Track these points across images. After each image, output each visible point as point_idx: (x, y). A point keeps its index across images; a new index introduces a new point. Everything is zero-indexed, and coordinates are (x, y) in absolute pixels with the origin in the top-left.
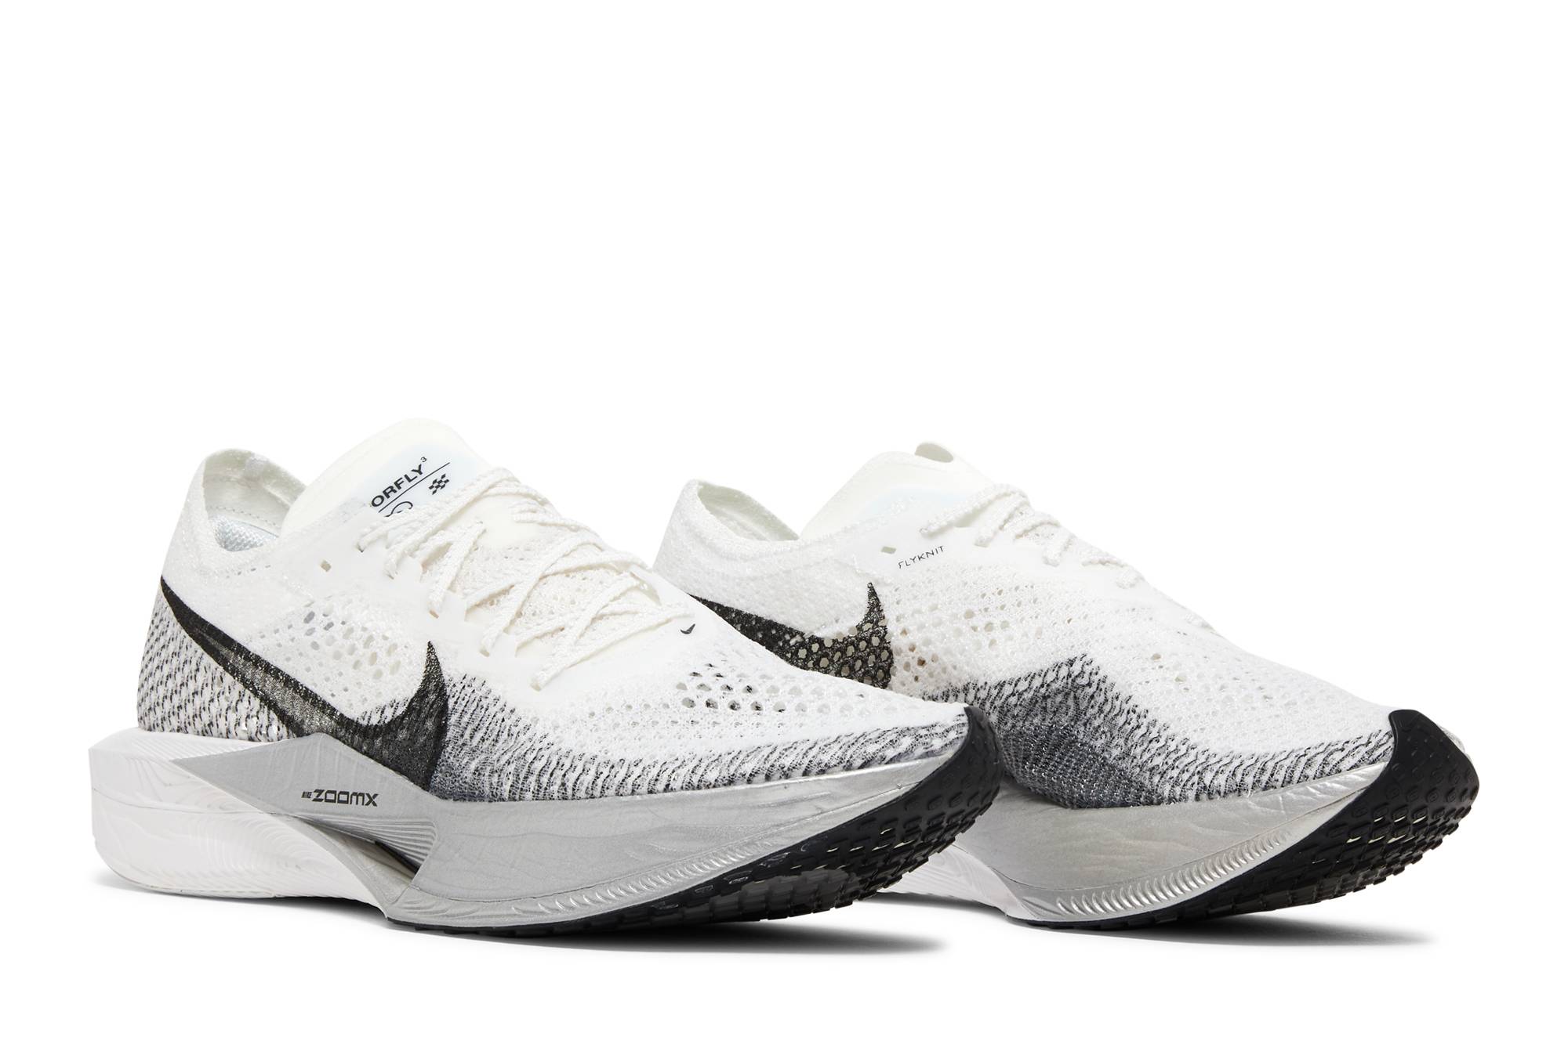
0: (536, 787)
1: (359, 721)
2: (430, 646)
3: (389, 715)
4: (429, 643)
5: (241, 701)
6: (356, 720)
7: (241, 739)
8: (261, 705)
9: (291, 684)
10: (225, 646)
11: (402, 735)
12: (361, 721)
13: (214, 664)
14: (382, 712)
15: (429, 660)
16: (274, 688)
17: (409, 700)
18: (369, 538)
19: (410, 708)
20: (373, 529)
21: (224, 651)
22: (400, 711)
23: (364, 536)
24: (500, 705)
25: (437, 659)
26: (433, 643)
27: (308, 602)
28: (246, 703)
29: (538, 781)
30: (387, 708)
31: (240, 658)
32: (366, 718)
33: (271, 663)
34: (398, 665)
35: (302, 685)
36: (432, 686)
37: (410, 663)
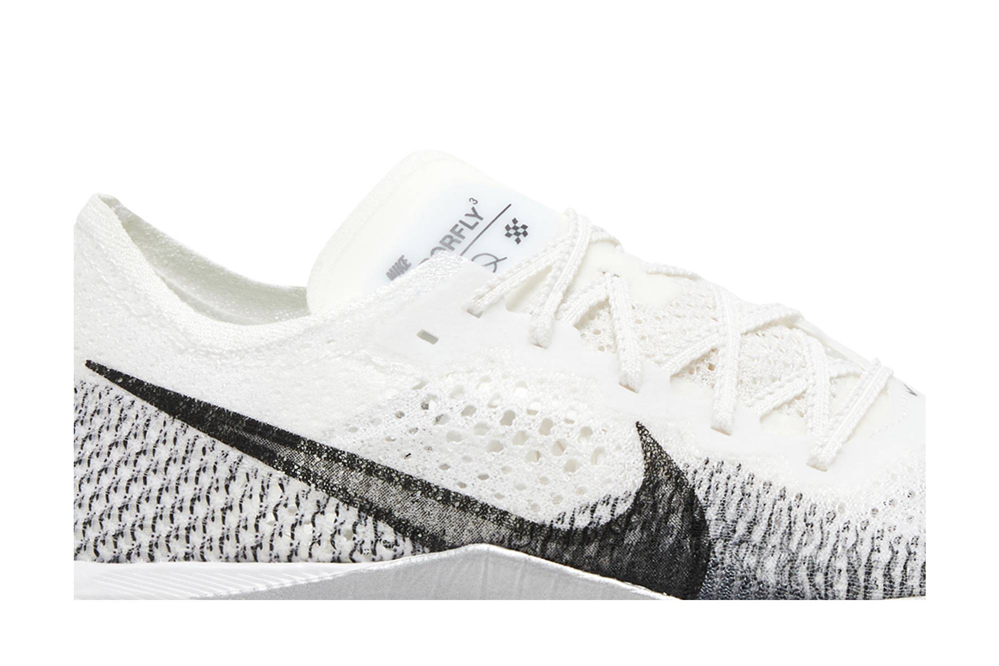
0: (887, 583)
1: (555, 525)
2: (640, 428)
3: (604, 515)
4: (637, 423)
5: (323, 513)
6: (548, 523)
7: (319, 561)
8: (359, 516)
9: (416, 486)
10: (285, 445)
11: (632, 538)
12: (557, 526)
13: (264, 469)
14: (593, 511)
15: (645, 444)
16: (385, 493)
17: (633, 494)
18: (486, 301)
19: (637, 506)
20: (492, 288)
21: (285, 453)
22: (622, 509)
23: (481, 297)
24: (775, 492)
25: (655, 442)
26: (643, 423)
27: (417, 383)
28: (330, 515)
29: (887, 575)
30: (599, 506)
31: (318, 459)
32: (567, 520)
33: (377, 462)
34: (599, 451)
35: (436, 487)
36: (662, 475)
37: (619, 448)
